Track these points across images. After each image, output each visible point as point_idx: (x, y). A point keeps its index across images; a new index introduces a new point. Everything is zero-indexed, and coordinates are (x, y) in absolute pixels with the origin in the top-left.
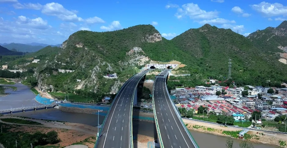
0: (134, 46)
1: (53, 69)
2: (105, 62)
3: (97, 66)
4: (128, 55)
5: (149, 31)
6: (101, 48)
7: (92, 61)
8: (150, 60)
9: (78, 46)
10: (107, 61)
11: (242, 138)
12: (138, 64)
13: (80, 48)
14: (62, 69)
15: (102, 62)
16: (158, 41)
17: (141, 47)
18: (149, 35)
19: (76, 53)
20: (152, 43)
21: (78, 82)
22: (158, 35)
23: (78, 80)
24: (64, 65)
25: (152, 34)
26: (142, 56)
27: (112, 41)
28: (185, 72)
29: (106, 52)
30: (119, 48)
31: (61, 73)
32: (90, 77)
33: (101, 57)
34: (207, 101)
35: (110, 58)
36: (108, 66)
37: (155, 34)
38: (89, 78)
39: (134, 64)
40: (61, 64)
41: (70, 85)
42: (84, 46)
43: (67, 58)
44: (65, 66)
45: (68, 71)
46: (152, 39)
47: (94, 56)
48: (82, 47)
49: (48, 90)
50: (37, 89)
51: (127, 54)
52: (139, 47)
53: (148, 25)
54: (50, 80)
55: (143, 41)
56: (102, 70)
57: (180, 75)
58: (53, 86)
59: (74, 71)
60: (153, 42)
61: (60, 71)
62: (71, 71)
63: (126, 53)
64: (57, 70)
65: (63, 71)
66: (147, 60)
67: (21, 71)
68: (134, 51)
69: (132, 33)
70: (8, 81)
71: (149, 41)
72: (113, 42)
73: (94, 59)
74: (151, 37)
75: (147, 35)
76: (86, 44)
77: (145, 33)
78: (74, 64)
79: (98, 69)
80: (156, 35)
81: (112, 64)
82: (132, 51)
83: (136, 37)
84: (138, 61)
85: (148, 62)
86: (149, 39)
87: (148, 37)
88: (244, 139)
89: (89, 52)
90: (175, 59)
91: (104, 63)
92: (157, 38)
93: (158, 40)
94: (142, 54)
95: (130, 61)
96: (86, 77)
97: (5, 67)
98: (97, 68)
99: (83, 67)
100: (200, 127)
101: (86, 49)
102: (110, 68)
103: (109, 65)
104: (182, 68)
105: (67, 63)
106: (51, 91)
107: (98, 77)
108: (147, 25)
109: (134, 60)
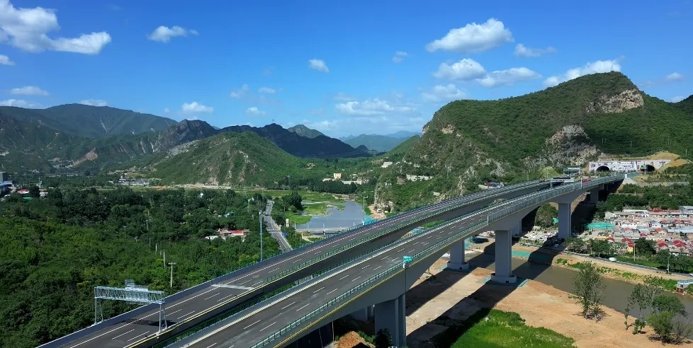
0: (566, 123)
1: (399, 175)
2: (490, 160)
3: (471, 168)
4: (550, 145)
5: (608, 86)
6: (490, 133)
7: (466, 158)
8: (598, 154)
9: (445, 131)
10: (496, 158)
11: (682, 291)
12: (570, 162)
13: (449, 134)
14: (413, 174)
15: (482, 160)
16: (632, 109)
17: (582, 126)
18: (609, 97)
19: (439, 144)
20: (614, 115)
21: (435, 196)
22: (634, 94)
23: (435, 194)
24: (417, 168)
25: (615, 94)
26: (583, 144)
27: (517, 116)
28: (678, 176)
29: (501, 139)
30: (530, 130)
31: (410, 181)
32: (456, 187)
33: (484, 151)
34: (681, 234)
35: (507, 151)
36: (496, 168)
37: (624, 93)
38: (454, 189)
39: (561, 162)
40: (412, 165)
41: (421, 202)
42: (455, 131)
43: (423, 154)
44: (419, 169)
45: (421, 177)
46: (615, 104)
47: (470, 150)
48: (451, 132)
49: (385, 209)
50: (371, 208)
51: (547, 142)
52: (578, 124)
53: (608, 74)
54: (390, 193)
55: (590, 109)
56: (480, 174)
57: (657, 184)
58: (394, 202)
59: (431, 177)
60: (619, 111)
61: (409, 177)
62: (426, 178)
63: (543, 141)
64: (404, 176)
65: (413, 178)
66: (594, 152)
67: (359, 182)
68: (565, 134)
69: (567, 96)
70: (337, 198)
71: (605, 110)
72: (518, 119)
73: (470, 155)
74: (613, 99)
75: (604, 97)
76: (460, 127)
77: (599, 93)
78: (435, 165)
79: (473, 173)
80: (626, 94)
81: (508, 164)
82: (559, 134)
83: (575, 103)
84: (571, 155)
85: (593, 157)
86: (608, 105)
87: (604, 102)
88: (685, 293)
89: (462, 141)
90: (666, 149)
91: (488, 162)
92: (631, 101)
93: (631, 105)
94: (583, 141)
95: (554, 156)
96: (448, 188)
97: (337, 176)
98: (471, 172)
99: (449, 168)
100: (609, 271)
101: (458, 135)
102: (500, 171)
103: (498, 165)
104: (675, 168)
105: (422, 163)
106: (389, 211)
107: (468, 186)
108: (605, 74)
109: (562, 153)
